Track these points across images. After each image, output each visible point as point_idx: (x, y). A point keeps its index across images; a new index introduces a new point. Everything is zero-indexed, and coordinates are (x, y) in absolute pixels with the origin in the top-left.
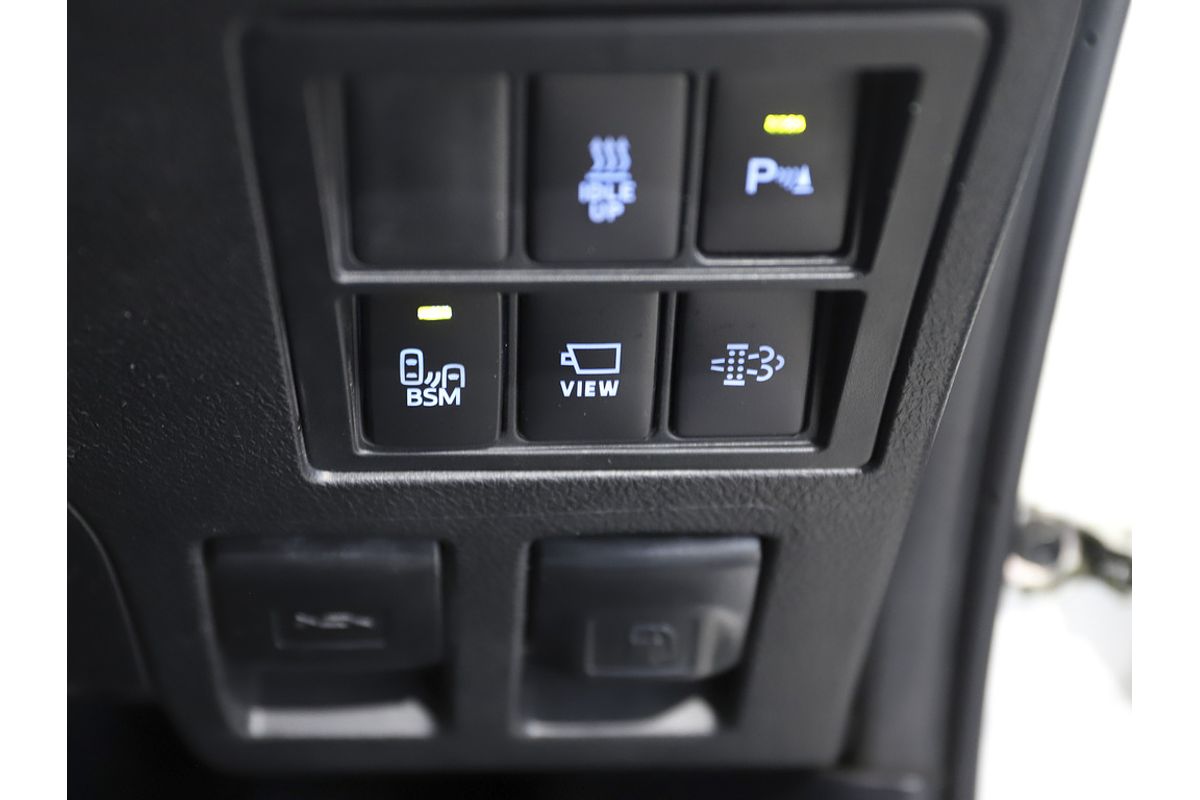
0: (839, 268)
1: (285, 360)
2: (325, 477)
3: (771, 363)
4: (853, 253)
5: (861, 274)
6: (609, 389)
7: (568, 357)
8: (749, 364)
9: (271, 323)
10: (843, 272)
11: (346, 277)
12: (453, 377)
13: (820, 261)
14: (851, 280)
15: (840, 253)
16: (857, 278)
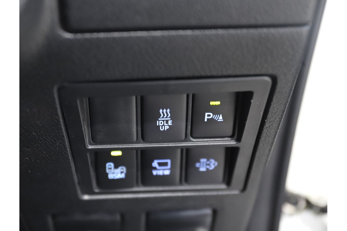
0: (232, 141)
1: (73, 169)
2: (86, 197)
3: (213, 164)
4: (236, 137)
5: (238, 143)
6: (167, 172)
7: (155, 164)
8: (207, 165)
9: (69, 160)
10: (233, 142)
11: (90, 147)
12: (122, 170)
13: (226, 139)
14: (235, 144)
15: (232, 137)
16: (237, 143)
